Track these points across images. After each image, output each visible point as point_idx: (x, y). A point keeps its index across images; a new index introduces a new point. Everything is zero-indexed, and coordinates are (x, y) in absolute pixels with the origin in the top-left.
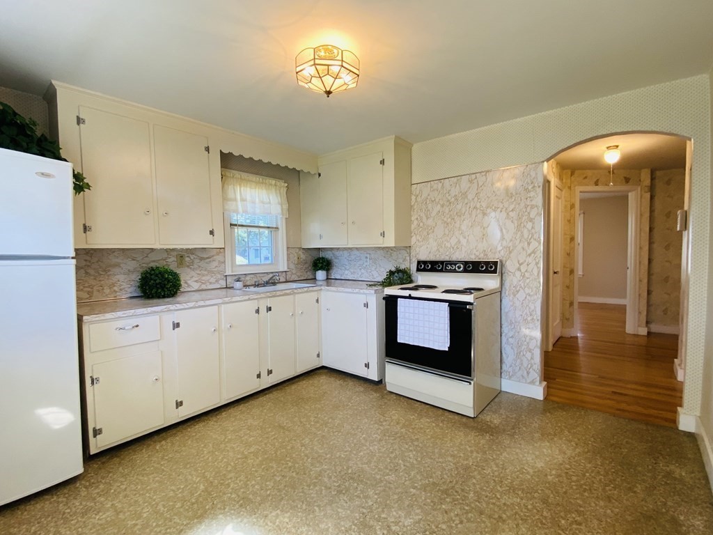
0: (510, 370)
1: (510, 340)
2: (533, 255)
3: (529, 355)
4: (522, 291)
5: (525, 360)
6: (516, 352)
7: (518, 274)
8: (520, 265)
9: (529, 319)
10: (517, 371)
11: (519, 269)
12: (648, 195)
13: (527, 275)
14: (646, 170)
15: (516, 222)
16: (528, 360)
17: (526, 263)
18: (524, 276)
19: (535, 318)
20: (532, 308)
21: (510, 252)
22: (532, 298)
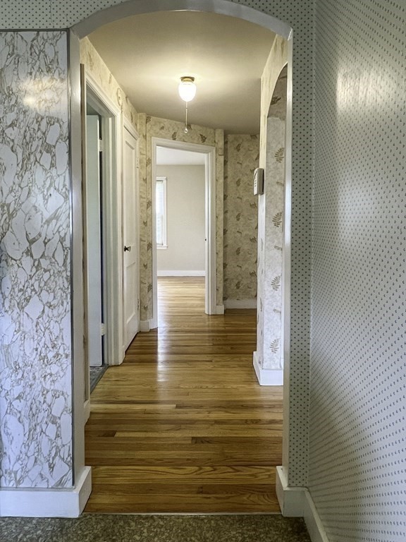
0: (17, 467)
1: (16, 403)
2: (54, 221)
3: (51, 430)
4: (35, 298)
5: (45, 441)
6: (27, 429)
7: (27, 262)
8: (32, 242)
9: (50, 355)
10: (29, 466)
11: (29, 252)
12: (222, 159)
13: (45, 264)
14: (220, 130)
15: (19, 151)
16: (50, 440)
17: (41, 240)
18: (38, 267)
19: (61, 352)
20: (56, 332)
21: (11, 216)
22: (55, 312)
